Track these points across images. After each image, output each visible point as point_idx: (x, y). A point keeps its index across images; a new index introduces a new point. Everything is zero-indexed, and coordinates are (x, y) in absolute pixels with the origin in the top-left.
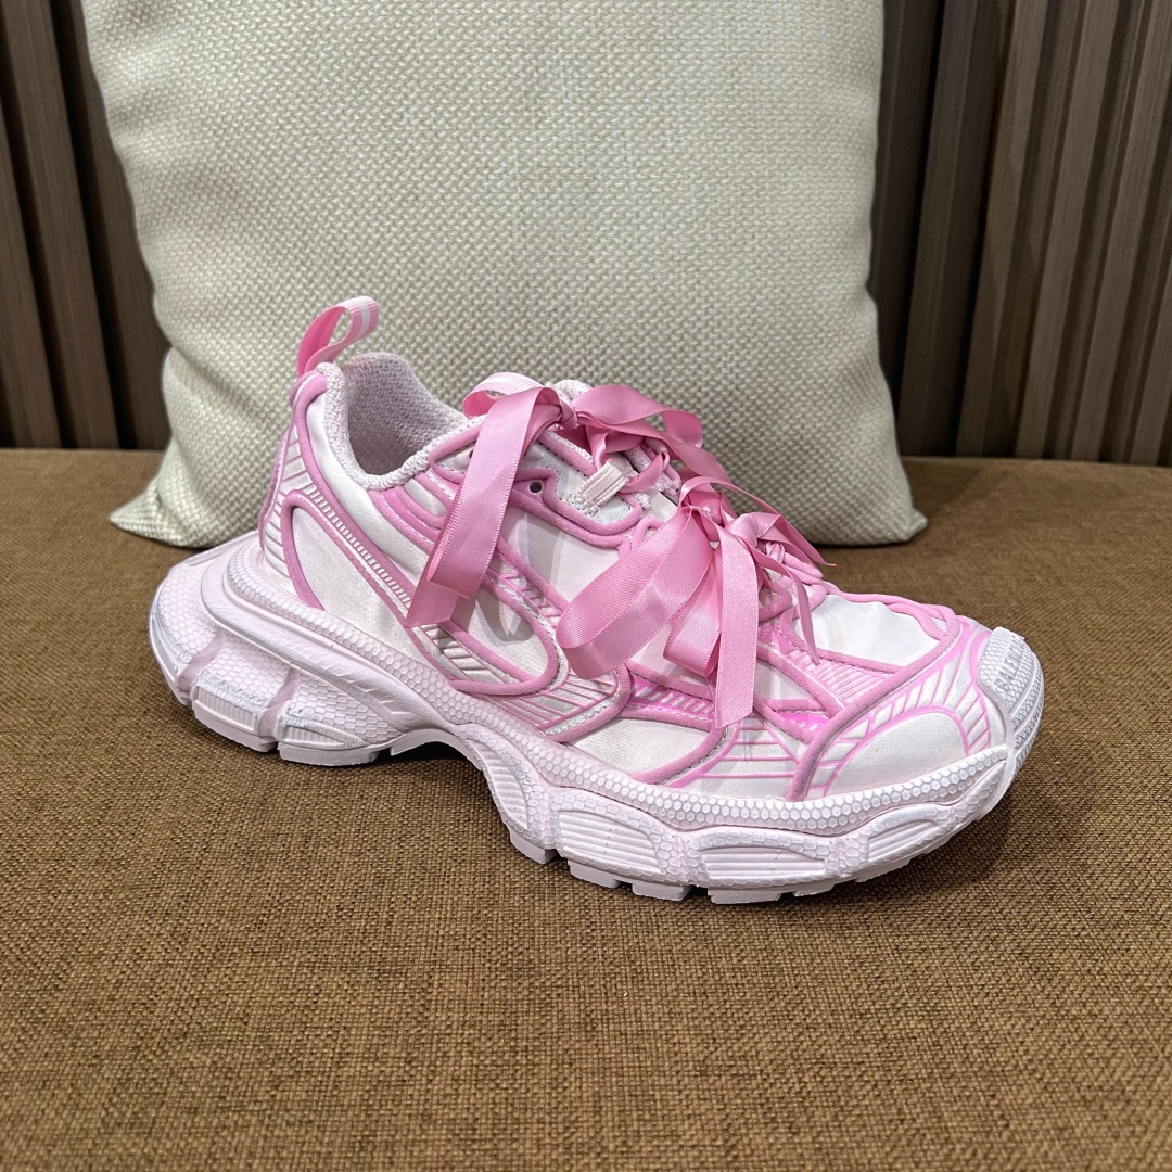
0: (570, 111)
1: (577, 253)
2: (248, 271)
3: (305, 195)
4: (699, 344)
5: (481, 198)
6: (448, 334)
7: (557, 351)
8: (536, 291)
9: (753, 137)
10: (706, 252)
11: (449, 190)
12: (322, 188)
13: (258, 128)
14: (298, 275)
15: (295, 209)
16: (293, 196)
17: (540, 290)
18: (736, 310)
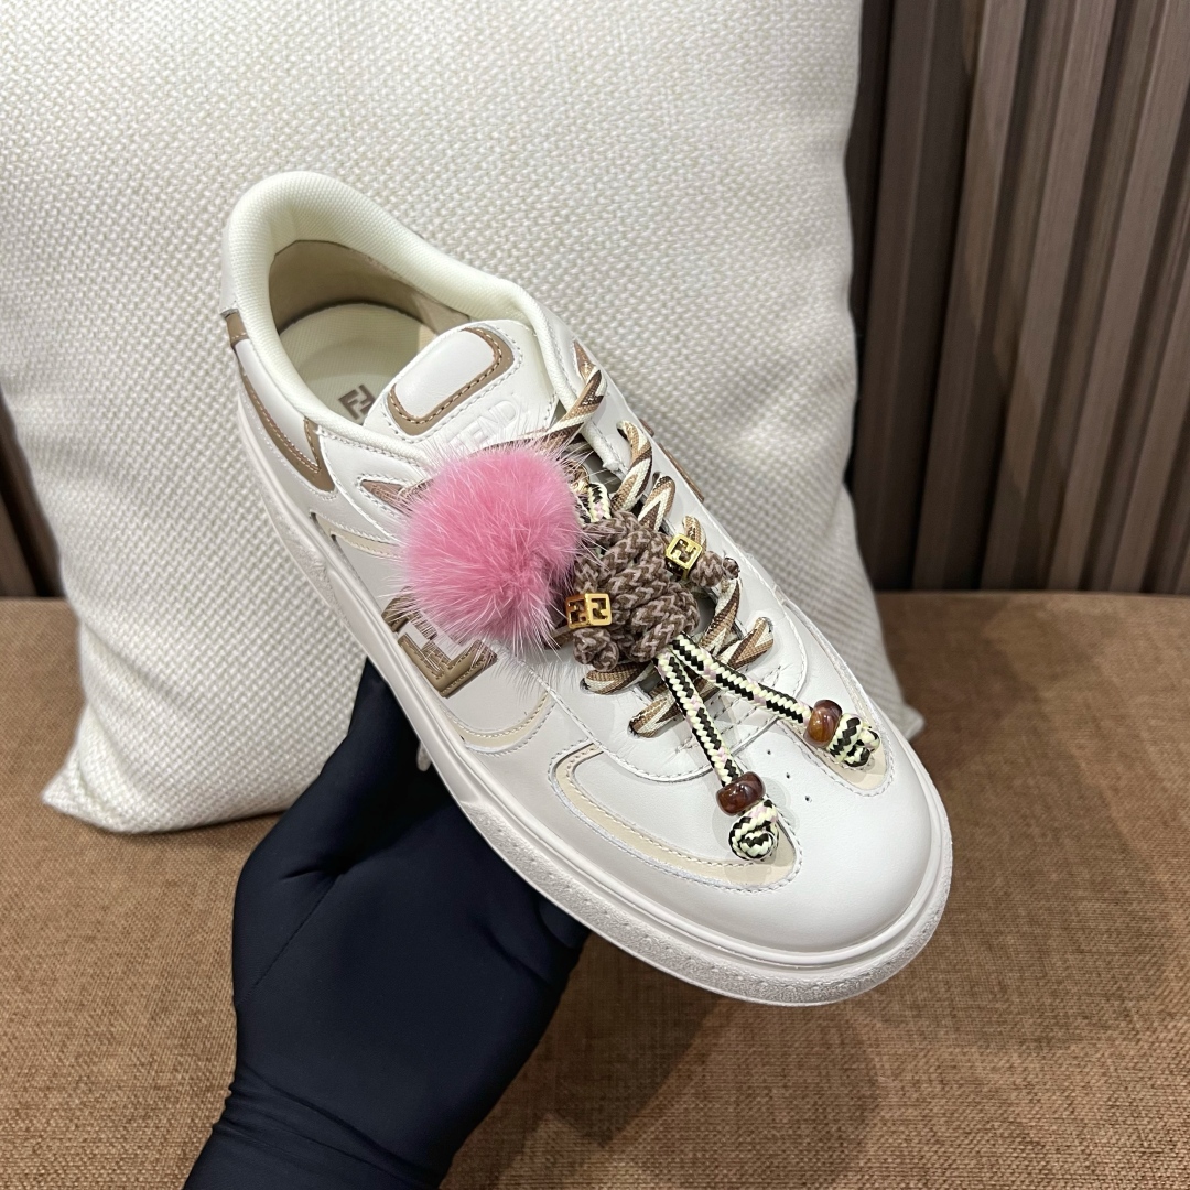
2: (155, 557)
14: (211, 564)
16: (197, 486)
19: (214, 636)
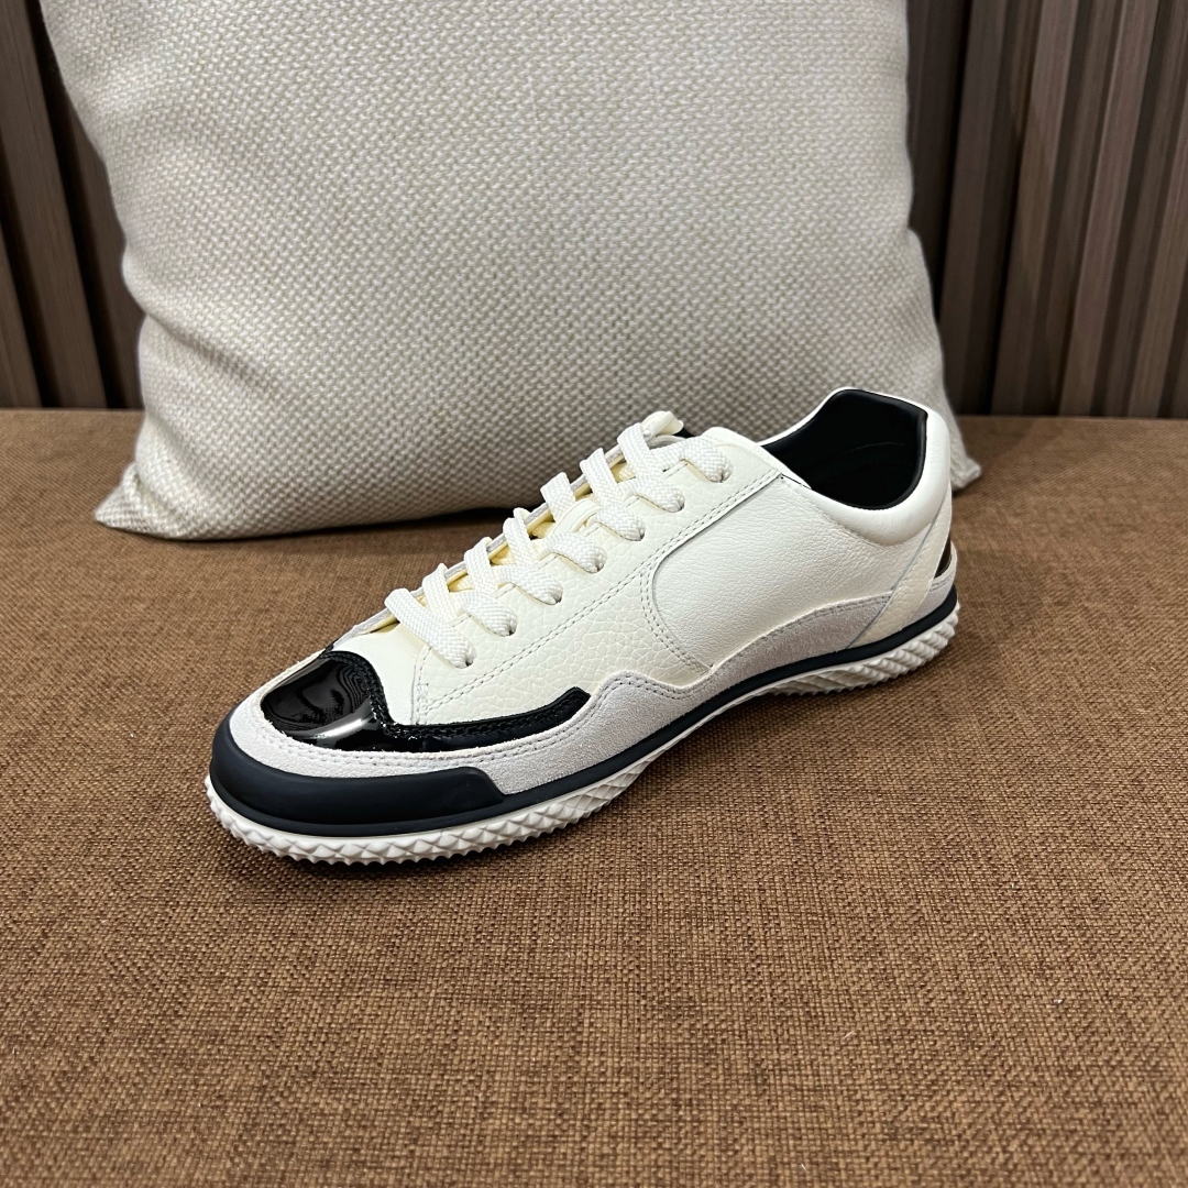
0: (588, 33)
1: (605, 190)
2: (235, 223)
3: (296, 137)
4: (743, 285)
5: (495, 132)
6: (466, 285)
7: (588, 299)
8: (561, 233)
9: (788, 57)
10: (744, 185)
11: (458, 125)
12: (316, 128)
13: (239, 62)
14: (294, 226)
15: (286, 152)
17: (566, 231)
18: (780, 247)
19: (293, 306)
